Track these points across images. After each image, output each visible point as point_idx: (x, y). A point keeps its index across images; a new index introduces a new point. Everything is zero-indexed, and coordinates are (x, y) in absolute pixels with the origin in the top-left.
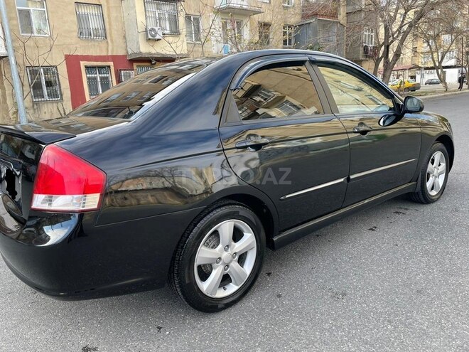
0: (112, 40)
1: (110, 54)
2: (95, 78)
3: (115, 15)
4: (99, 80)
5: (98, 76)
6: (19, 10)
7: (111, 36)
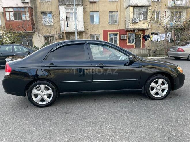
0: (120, 24)
1: (119, 29)
2: (112, 38)
3: (123, 14)
4: (113, 38)
5: (113, 37)
6: (91, 16)
7: (120, 23)
